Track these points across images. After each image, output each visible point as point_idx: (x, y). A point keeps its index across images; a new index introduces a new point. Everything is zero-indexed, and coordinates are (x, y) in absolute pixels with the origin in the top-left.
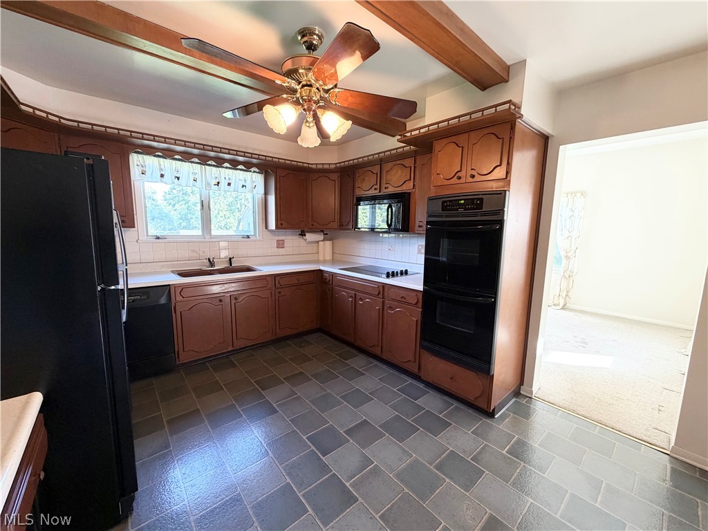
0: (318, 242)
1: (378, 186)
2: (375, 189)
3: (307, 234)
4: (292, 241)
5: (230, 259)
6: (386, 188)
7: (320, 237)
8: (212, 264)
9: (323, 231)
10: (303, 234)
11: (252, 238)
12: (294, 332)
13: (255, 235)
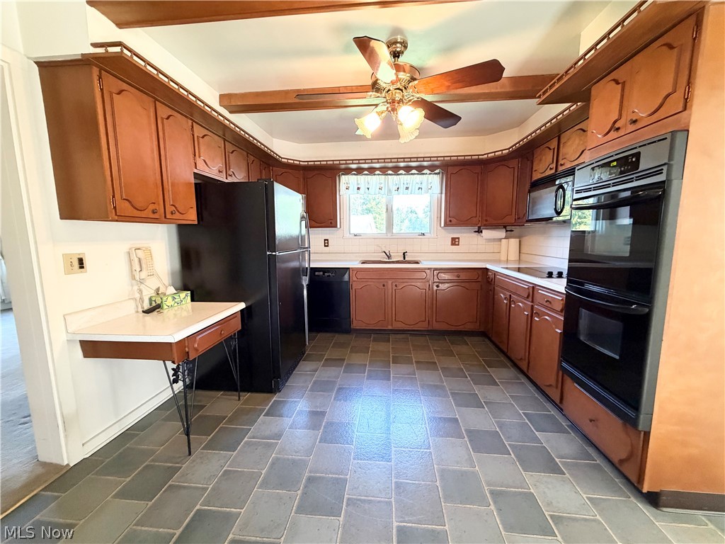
0: (500, 240)
1: (554, 165)
2: (551, 169)
3: (484, 231)
4: (468, 238)
5: (404, 253)
6: (562, 165)
7: (501, 234)
8: (389, 257)
9: (505, 227)
10: (479, 231)
11: (427, 235)
12: (453, 329)
13: (430, 233)
